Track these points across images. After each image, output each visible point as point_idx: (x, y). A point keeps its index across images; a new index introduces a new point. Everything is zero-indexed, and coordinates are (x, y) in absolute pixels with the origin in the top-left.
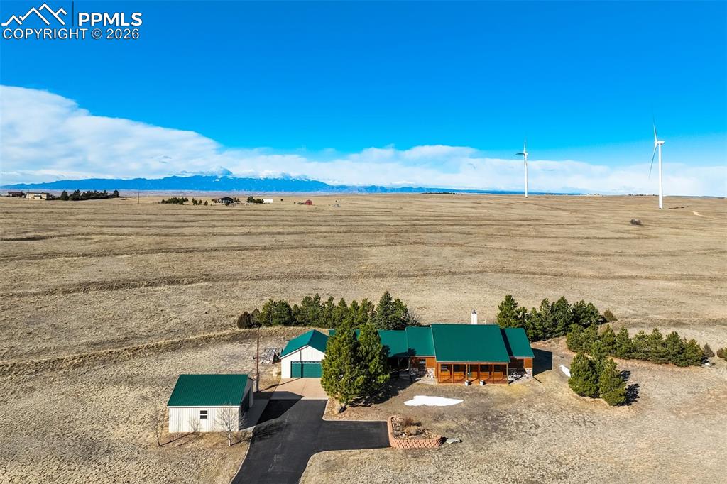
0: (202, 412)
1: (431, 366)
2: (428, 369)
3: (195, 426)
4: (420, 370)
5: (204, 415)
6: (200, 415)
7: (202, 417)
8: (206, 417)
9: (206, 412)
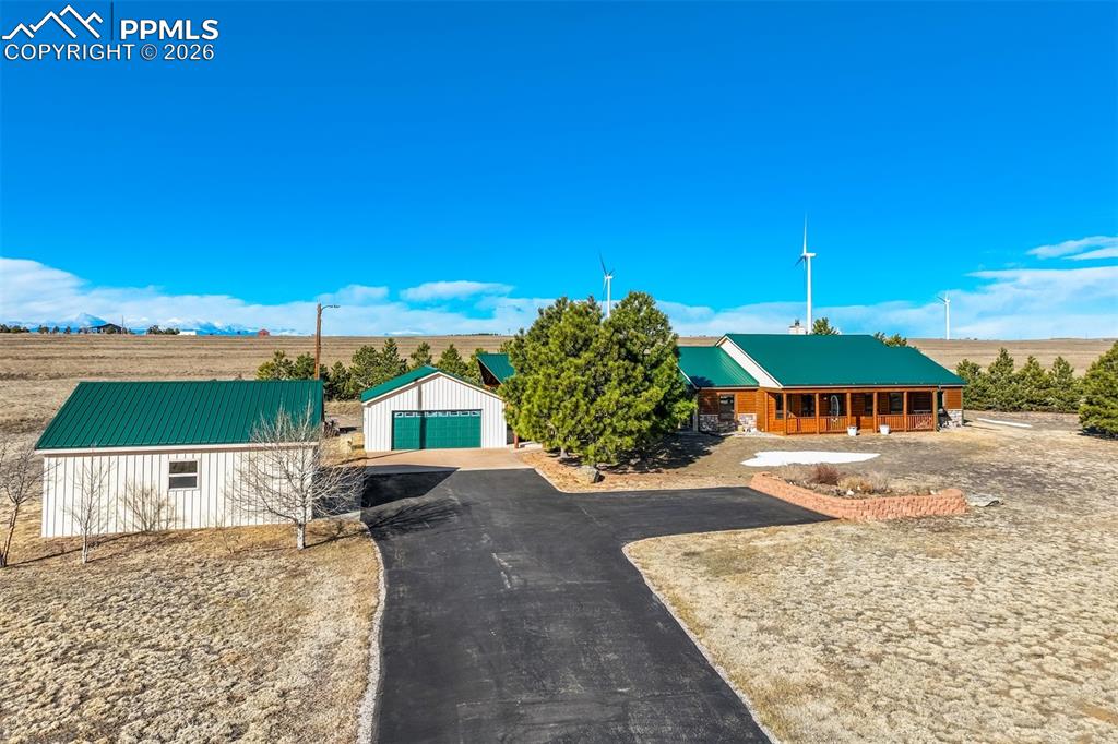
0: (174, 467)
1: (746, 409)
2: (740, 417)
3: (150, 510)
4: (722, 420)
5: (183, 476)
6: (166, 475)
7: (174, 483)
8: (191, 482)
9: (192, 466)
